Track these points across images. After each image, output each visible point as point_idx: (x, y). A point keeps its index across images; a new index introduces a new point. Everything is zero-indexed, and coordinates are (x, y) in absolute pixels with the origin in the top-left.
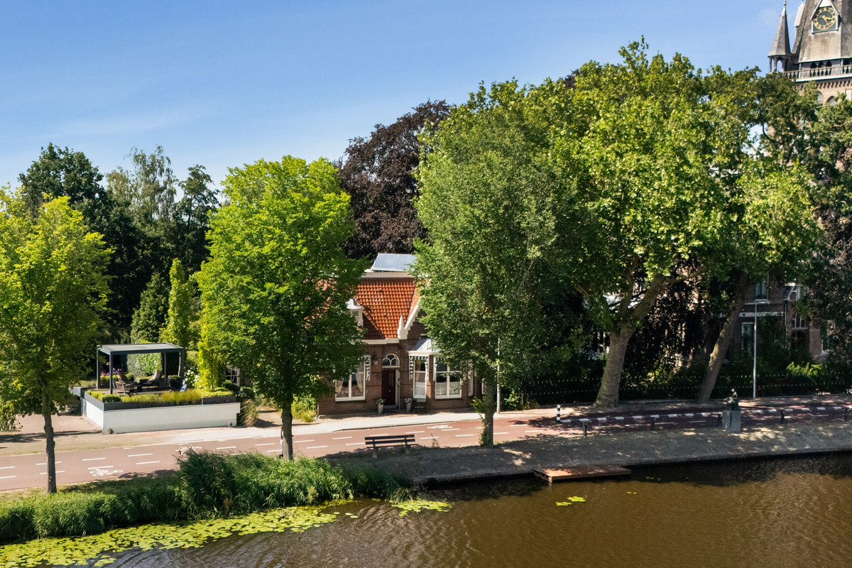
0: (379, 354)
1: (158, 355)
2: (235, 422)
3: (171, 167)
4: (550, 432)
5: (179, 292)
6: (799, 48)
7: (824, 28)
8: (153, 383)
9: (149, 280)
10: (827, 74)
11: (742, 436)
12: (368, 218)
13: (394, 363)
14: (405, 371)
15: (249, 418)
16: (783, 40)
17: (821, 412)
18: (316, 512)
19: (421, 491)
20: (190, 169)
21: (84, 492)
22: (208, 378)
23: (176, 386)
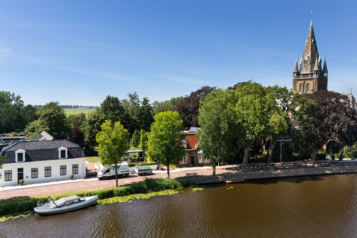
0: (190, 153)
1: (138, 153)
2: (156, 169)
3: (139, 98)
4: (230, 171)
5: (143, 137)
6: (300, 70)
7: (306, 65)
8: (137, 159)
9: (134, 131)
10: (307, 77)
11: (273, 172)
12: (189, 116)
13: (194, 154)
14: (197, 156)
15: (160, 168)
16: (296, 68)
17: (296, 166)
18: (174, 191)
19: (198, 186)
20: (144, 98)
21: (123, 186)
22: (150, 159)
23: (142, 160)
